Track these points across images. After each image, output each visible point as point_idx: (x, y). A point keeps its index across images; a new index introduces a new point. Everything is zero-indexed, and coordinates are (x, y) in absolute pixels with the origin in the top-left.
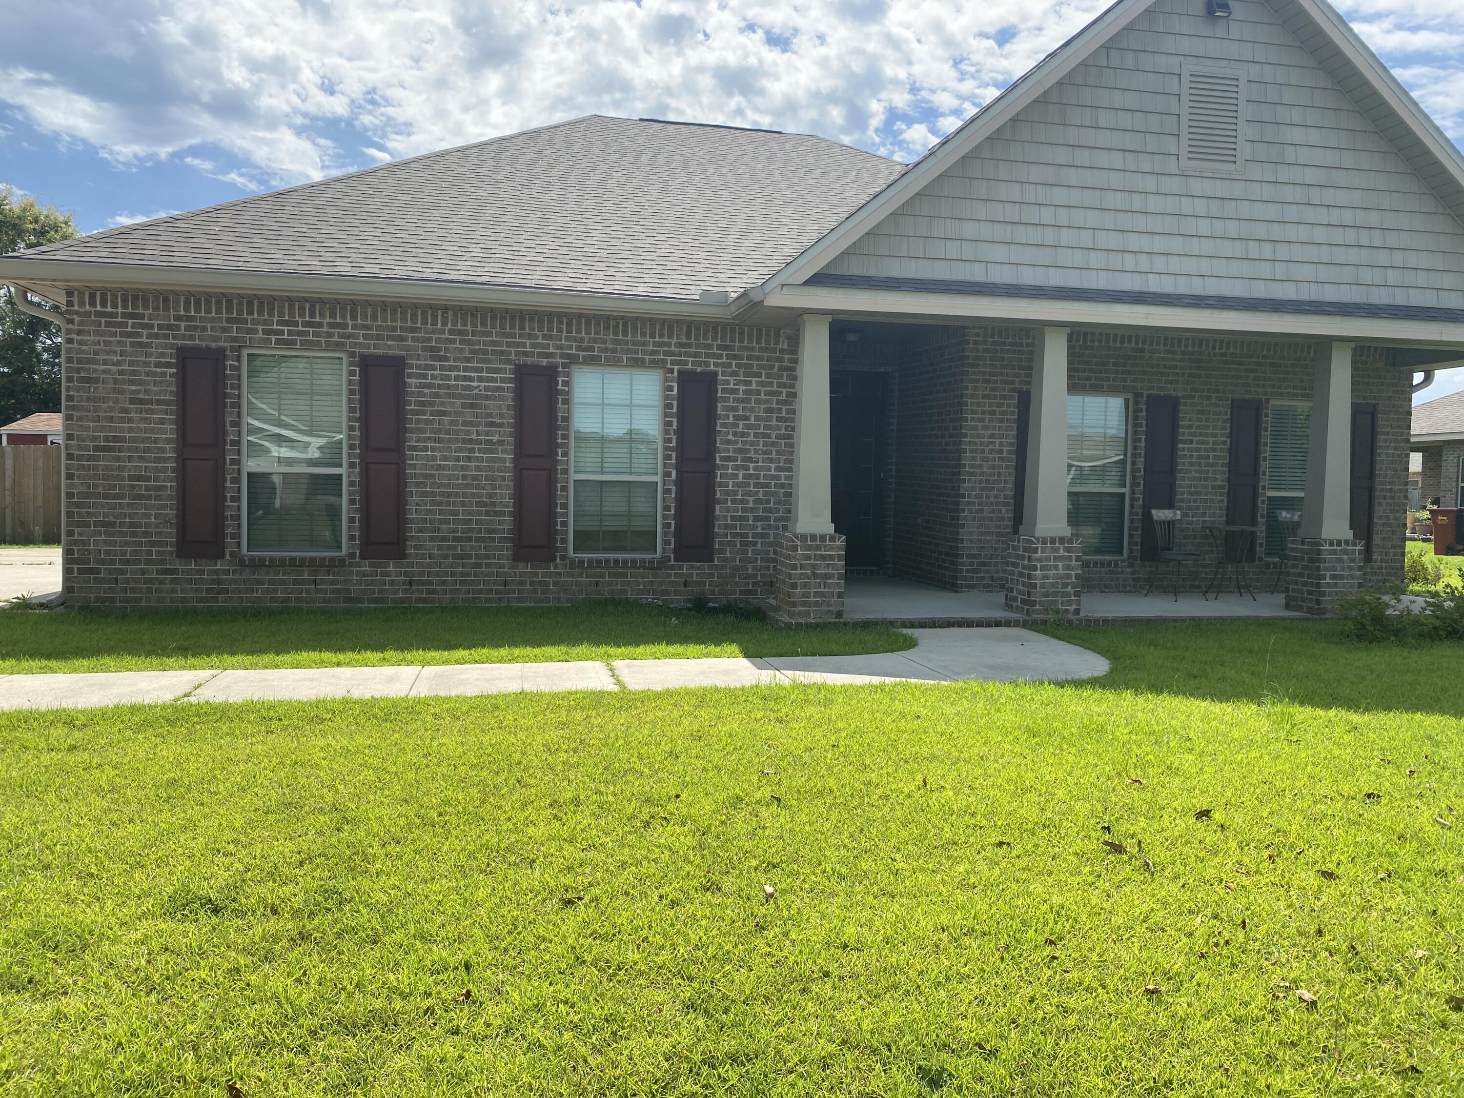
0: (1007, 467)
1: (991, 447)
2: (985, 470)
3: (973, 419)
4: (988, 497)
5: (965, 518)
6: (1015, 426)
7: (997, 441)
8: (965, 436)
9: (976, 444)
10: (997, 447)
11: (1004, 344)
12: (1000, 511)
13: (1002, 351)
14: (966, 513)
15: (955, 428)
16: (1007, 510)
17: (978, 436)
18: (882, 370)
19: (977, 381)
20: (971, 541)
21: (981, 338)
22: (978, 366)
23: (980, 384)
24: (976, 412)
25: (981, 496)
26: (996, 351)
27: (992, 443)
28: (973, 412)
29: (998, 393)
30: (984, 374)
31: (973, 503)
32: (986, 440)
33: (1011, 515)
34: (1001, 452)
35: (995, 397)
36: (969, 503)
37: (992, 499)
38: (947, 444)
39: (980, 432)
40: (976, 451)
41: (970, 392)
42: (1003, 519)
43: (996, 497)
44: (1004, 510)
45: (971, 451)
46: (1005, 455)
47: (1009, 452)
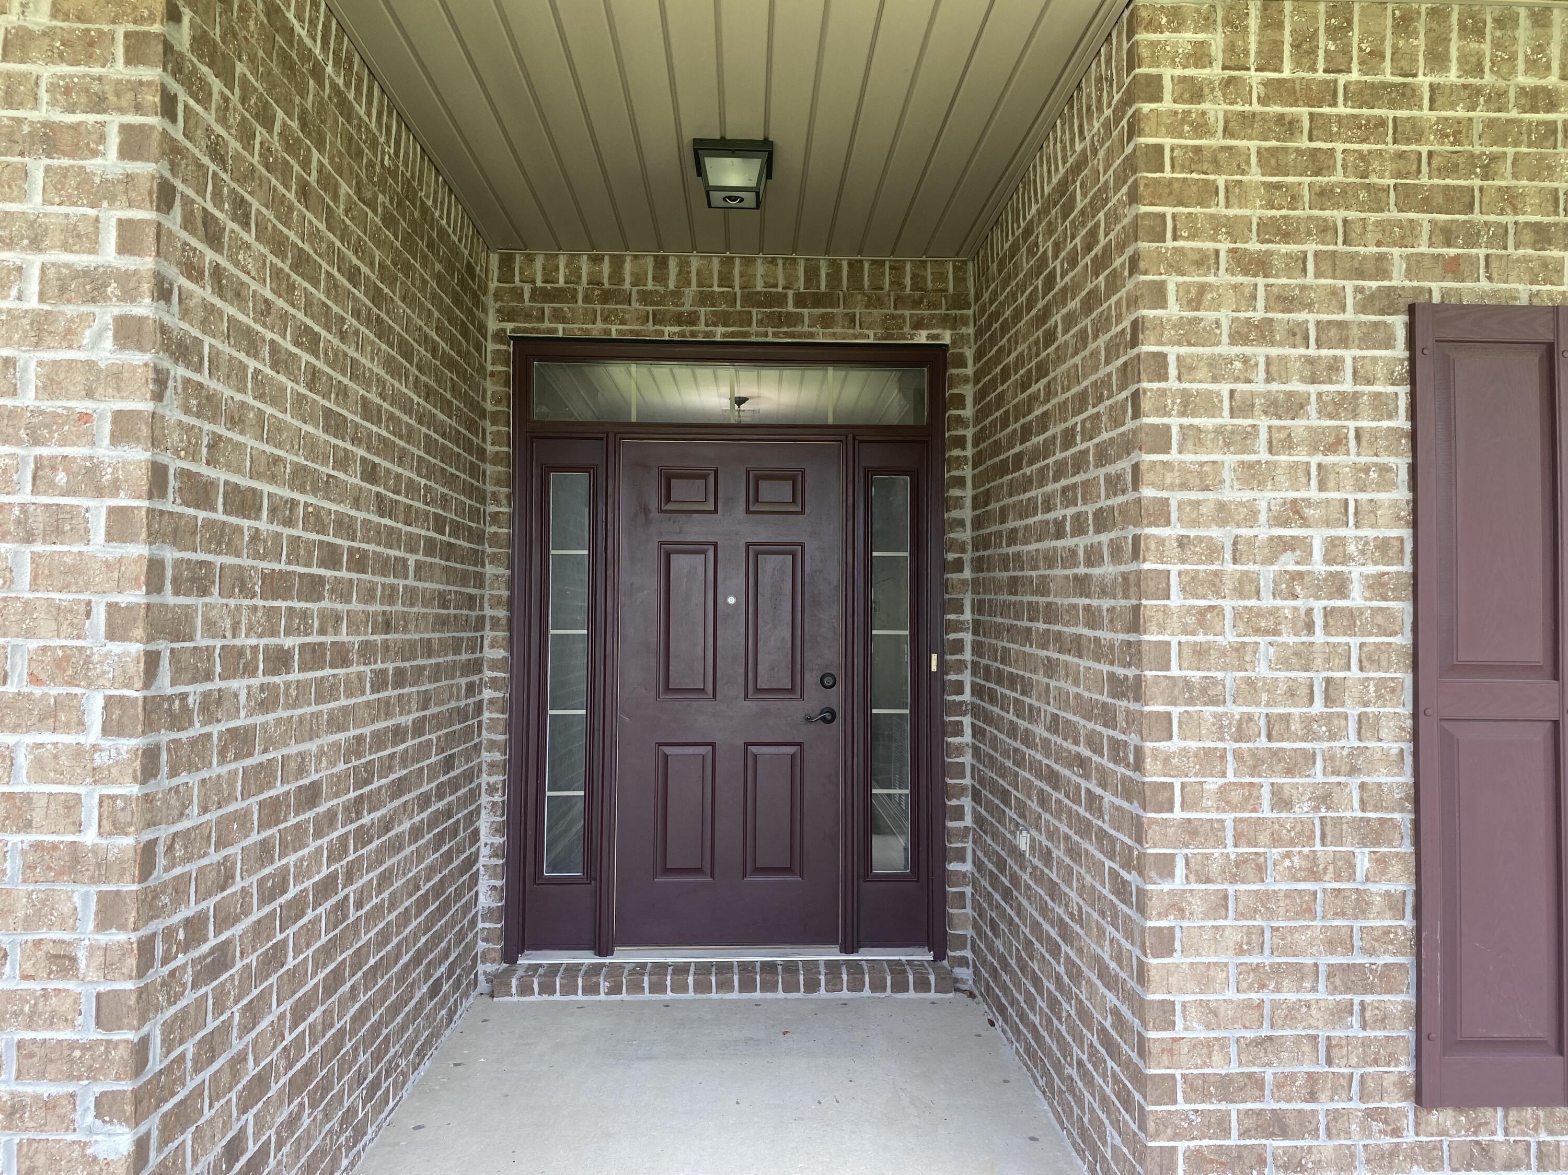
0: (1370, 659)
1: (1288, 563)
2: (1262, 670)
3: (1193, 436)
4: (1282, 801)
5: (1177, 905)
6: (1400, 463)
7: (1318, 537)
8: (1161, 514)
9: (1213, 551)
10: (1318, 566)
11: (1329, 94)
12: (1346, 867)
13: (1319, 126)
14: (1179, 881)
15: (1114, 485)
16: (1381, 862)
17: (1223, 513)
18: (922, 338)
19: (1207, 261)
20: (1211, 1015)
21: (1214, 72)
22: (1207, 192)
23: (1223, 278)
24: (1210, 405)
25: (1250, 796)
26: (1290, 126)
27: (1288, 545)
28: (1189, 403)
29: (1309, 318)
30: (1235, 229)
31: (1214, 832)
32: (1263, 532)
33: (1403, 885)
34: (1340, 586)
35: (1297, 335)
36: (1191, 831)
37: (1303, 810)
38: (1093, 556)
39: (1232, 494)
40: (1214, 583)
41: (1173, 310)
42: (1361, 905)
43: (1324, 798)
44: (1363, 861)
45: (1191, 586)
46: (1357, 599)
47: (1377, 586)
